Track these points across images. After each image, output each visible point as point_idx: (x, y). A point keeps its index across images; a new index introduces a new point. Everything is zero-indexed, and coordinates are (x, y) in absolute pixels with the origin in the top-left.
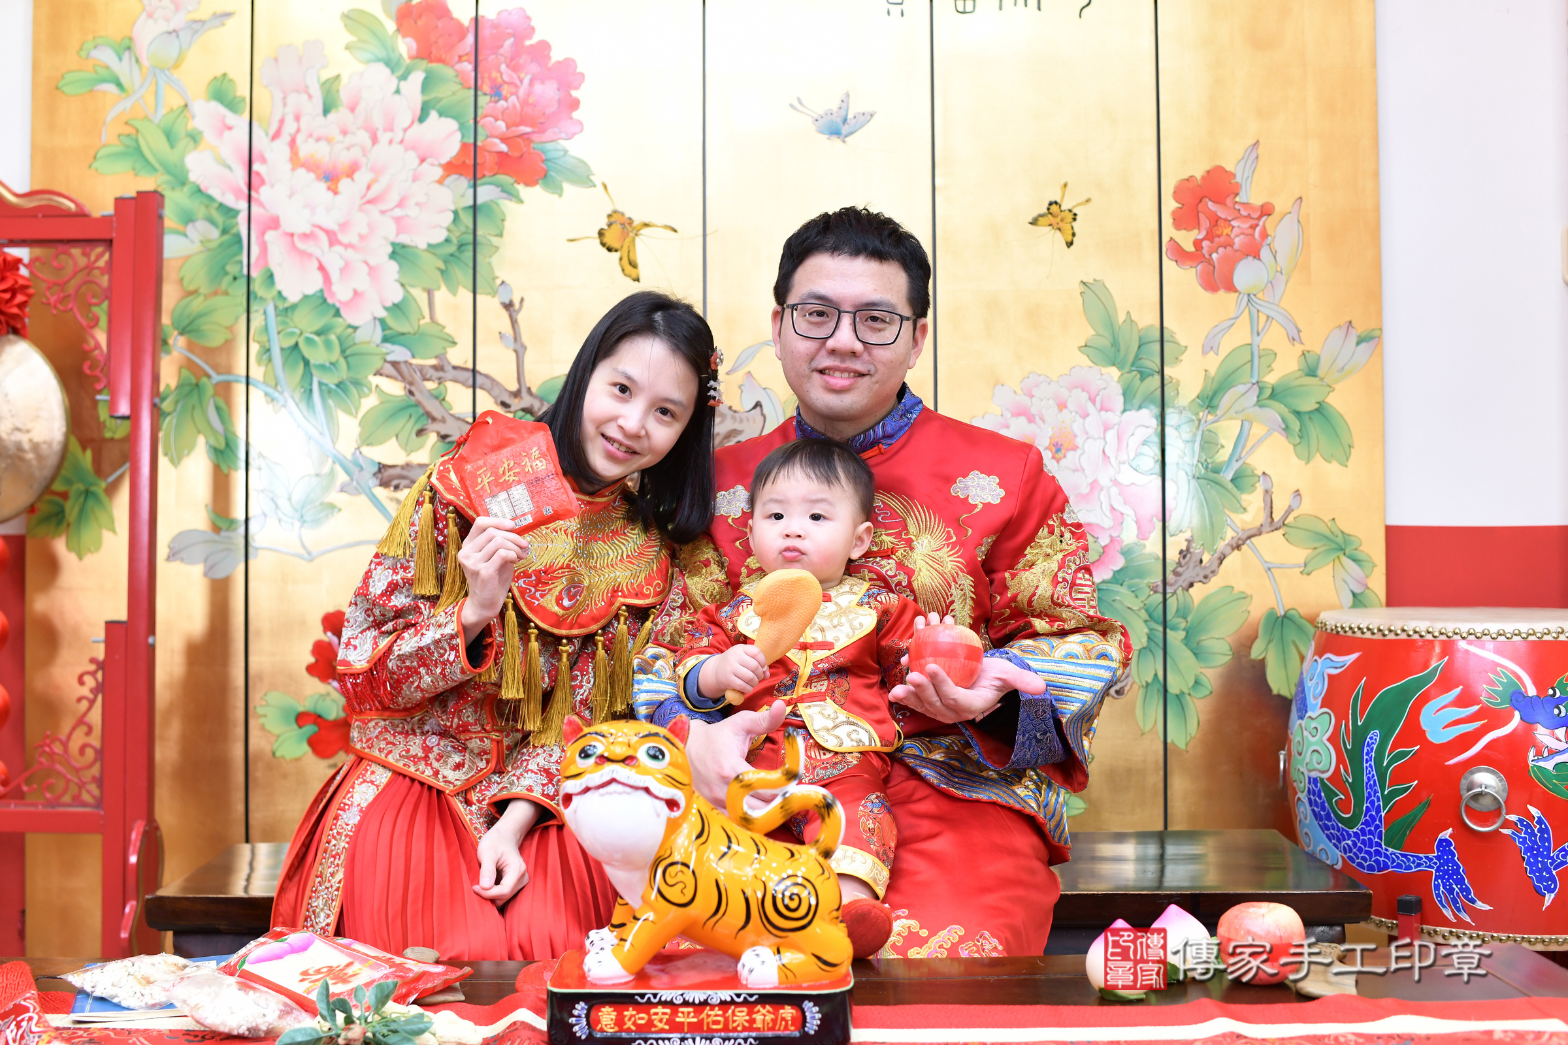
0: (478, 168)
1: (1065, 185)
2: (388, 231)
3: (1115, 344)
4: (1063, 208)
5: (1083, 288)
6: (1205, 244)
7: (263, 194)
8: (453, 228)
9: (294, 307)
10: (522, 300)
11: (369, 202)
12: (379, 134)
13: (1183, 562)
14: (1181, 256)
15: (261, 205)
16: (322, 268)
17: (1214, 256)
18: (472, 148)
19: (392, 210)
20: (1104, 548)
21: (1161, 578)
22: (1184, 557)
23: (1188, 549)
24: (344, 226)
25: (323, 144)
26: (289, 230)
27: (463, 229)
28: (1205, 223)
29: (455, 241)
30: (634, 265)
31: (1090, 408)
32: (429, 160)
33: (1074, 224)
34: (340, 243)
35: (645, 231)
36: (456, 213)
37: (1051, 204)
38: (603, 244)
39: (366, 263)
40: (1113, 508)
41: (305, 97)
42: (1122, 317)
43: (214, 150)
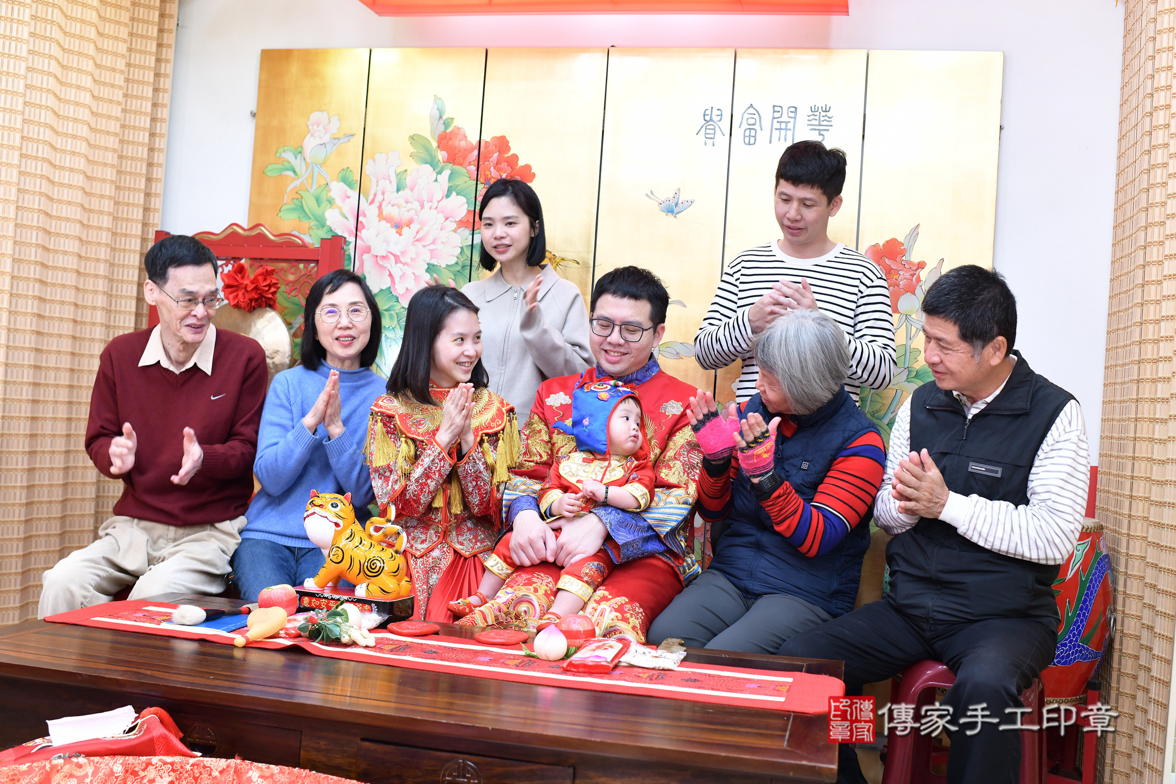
2: (426, 257)
7: (363, 233)
8: (460, 256)
11: (417, 240)
12: (425, 203)
15: (362, 239)
16: (390, 275)
19: (429, 245)
24: (403, 253)
25: (395, 207)
26: (376, 254)
27: (465, 257)
29: (460, 264)
32: (450, 219)
34: (401, 262)
35: (562, 263)
36: (462, 248)
39: (414, 273)
41: (388, 182)
43: (340, 209)
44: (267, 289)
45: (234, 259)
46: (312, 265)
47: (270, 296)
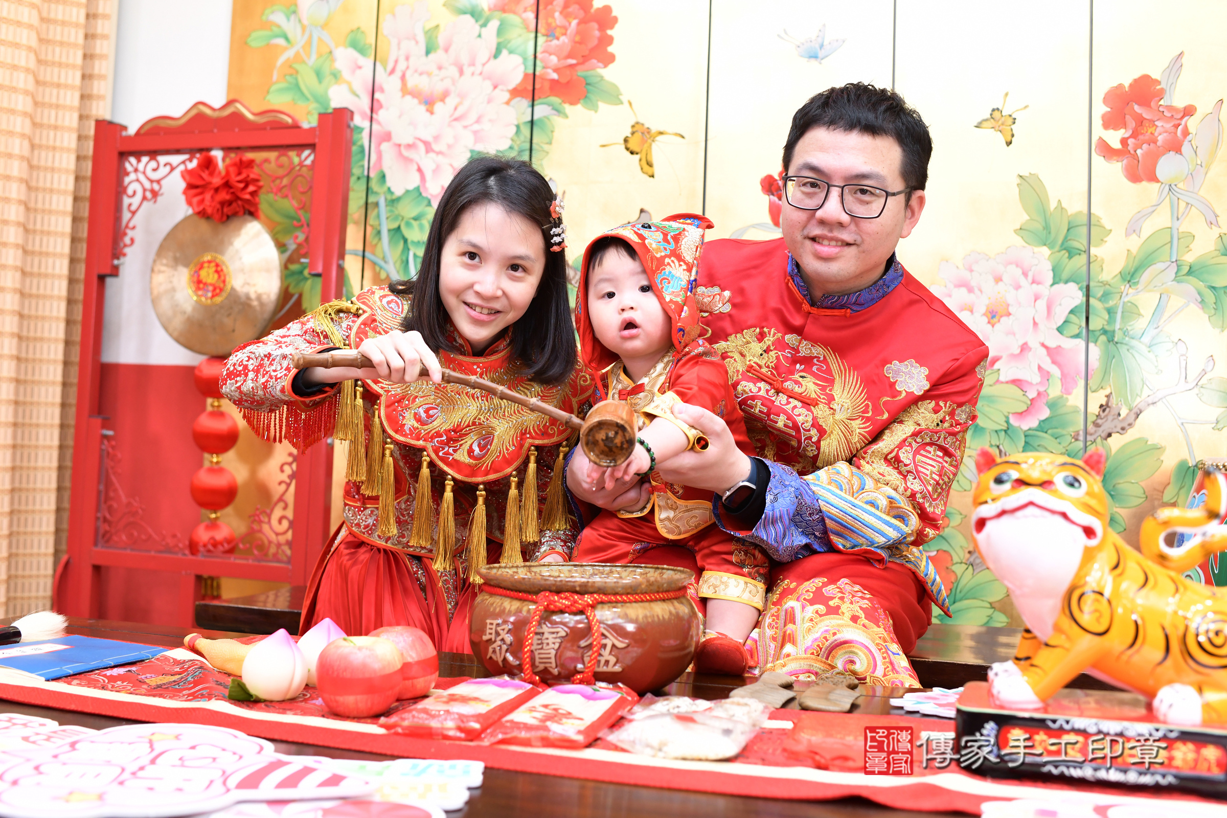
0: (536, 92)
1: (1007, 94)
2: (468, 142)
3: (1047, 227)
4: (1004, 114)
5: (1018, 181)
6: (1131, 141)
7: (381, 115)
8: (515, 138)
9: (399, 199)
10: (564, 193)
11: (456, 120)
12: (465, 68)
13: (1102, 415)
14: (1107, 151)
15: (379, 123)
16: (419, 170)
17: (1139, 152)
18: (532, 77)
19: (471, 125)
20: (1032, 400)
21: (1082, 427)
22: (1104, 411)
23: (1107, 405)
24: (437, 138)
25: (424, 77)
26: (398, 142)
27: (522, 138)
28: (1132, 124)
29: (516, 148)
30: (650, 165)
31: (1023, 281)
32: (500, 87)
33: (1013, 127)
34: (433, 151)
35: (660, 138)
36: (518, 127)
37: (993, 110)
38: (627, 149)
39: (451, 165)
40: (1040, 368)
41: (414, 43)
42: (1053, 205)
43: (349, 84)
44: (242, 185)
45: (201, 150)
46: (306, 152)
47: (247, 197)
